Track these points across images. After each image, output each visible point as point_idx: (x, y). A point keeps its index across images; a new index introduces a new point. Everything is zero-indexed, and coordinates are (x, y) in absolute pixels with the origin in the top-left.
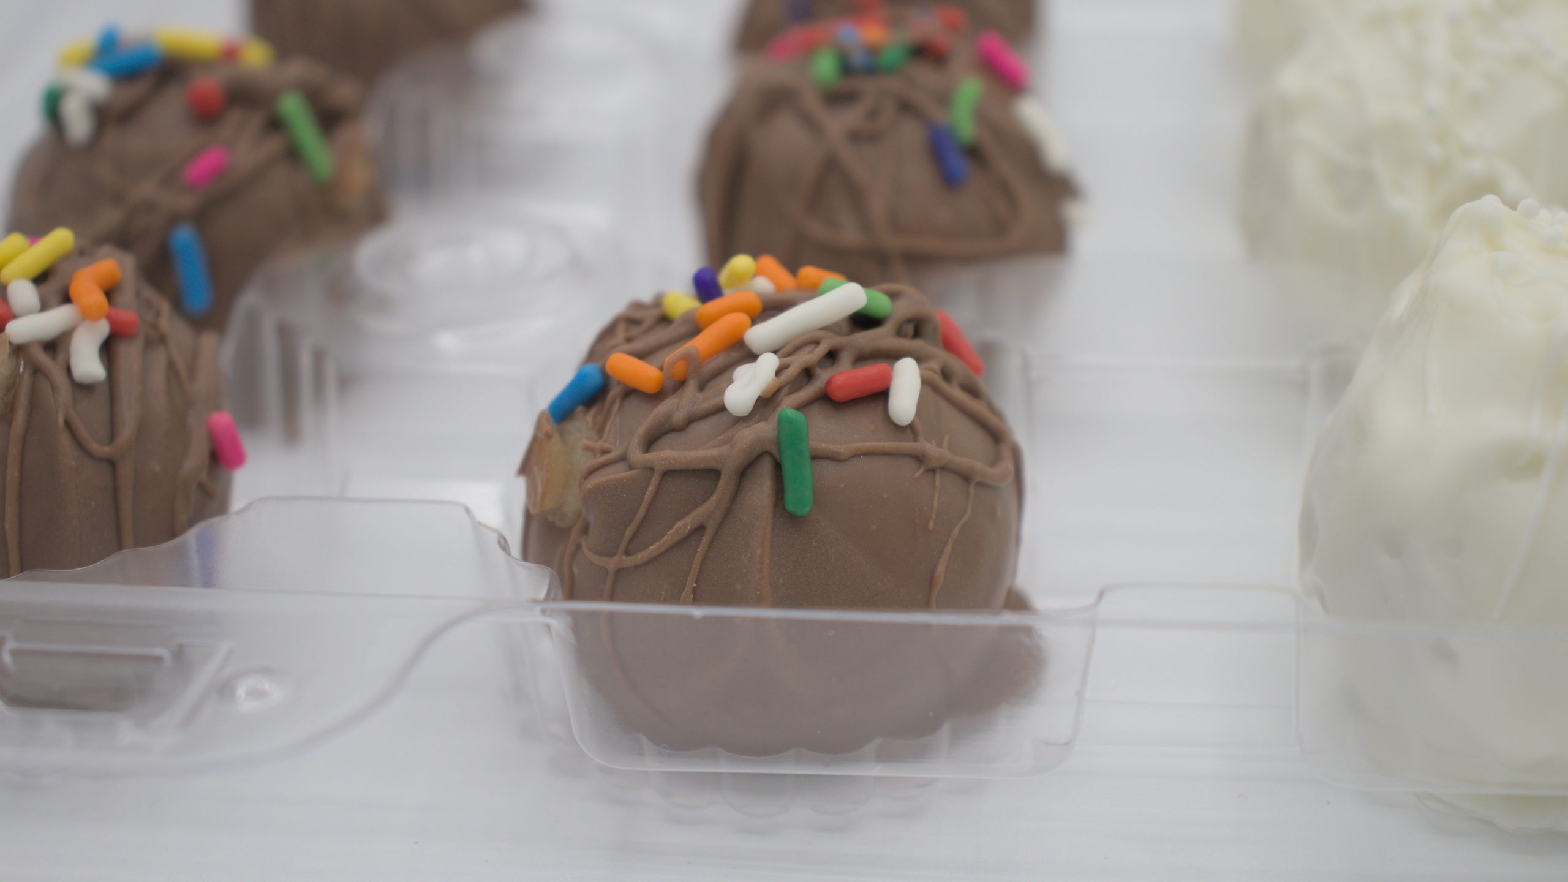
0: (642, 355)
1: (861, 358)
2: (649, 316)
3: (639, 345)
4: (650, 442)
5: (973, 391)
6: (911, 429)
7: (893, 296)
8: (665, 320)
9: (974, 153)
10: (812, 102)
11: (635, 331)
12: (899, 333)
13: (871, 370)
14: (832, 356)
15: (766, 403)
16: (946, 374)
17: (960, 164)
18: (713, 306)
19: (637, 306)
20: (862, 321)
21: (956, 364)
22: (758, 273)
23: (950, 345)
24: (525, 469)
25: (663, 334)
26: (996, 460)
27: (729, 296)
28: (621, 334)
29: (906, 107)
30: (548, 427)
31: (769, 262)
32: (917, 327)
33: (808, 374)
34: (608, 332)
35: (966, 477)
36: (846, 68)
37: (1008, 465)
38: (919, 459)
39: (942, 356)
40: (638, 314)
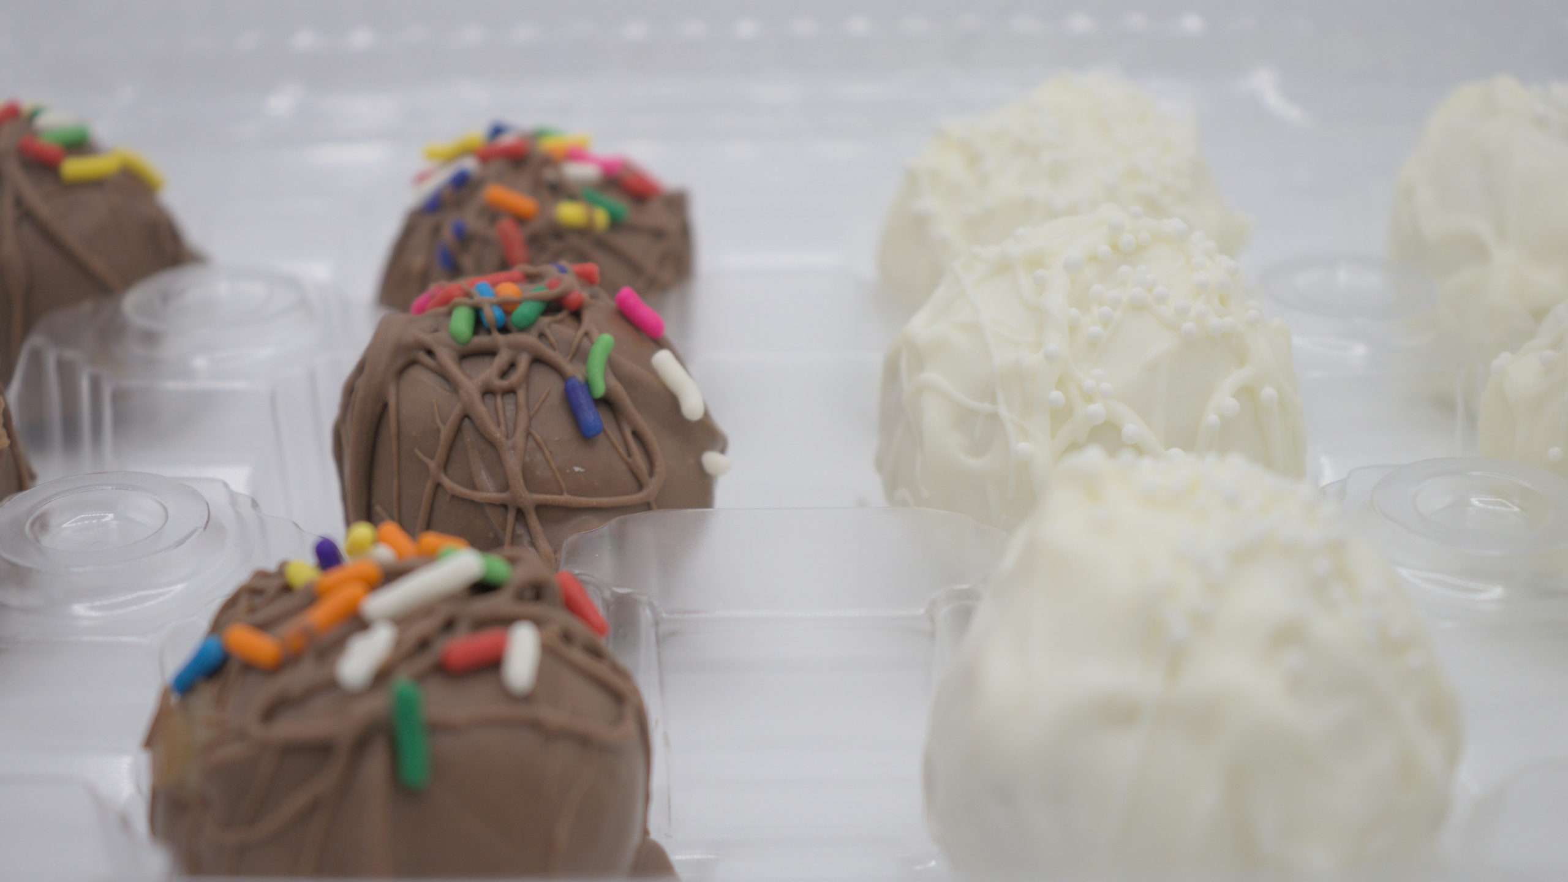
0: (263, 627)
1: (481, 624)
2: (273, 585)
3: (264, 614)
4: (270, 713)
5: (596, 652)
6: (527, 698)
7: (512, 561)
8: (287, 589)
9: (607, 403)
10: (447, 358)
11: (258, 600)
12: (519, 596)
13: (485, 639)
14: (449, 625)
15: (382, 676)
16: (567, 637)
17: (591, 415)
18: (335, 575)
19: (262, 575)
20: (482, 587)
21: (577, 626)
22: (377, 540)
23: (572, 605)
24: (150, 742)
25: (286, 603)
26: (618, 719)
27: (350, 564)
28: (243, 603)
29: (538, 360)
30: (174, 699)
31: (390, 528)
32: (537, 591)
33: (423, 645)
34: (231, 604)
35: (584, 741)
36: (479, 325)
37: (630, 726)
38: (536, 726)
39: (562, 618)
40: (261, 584)
